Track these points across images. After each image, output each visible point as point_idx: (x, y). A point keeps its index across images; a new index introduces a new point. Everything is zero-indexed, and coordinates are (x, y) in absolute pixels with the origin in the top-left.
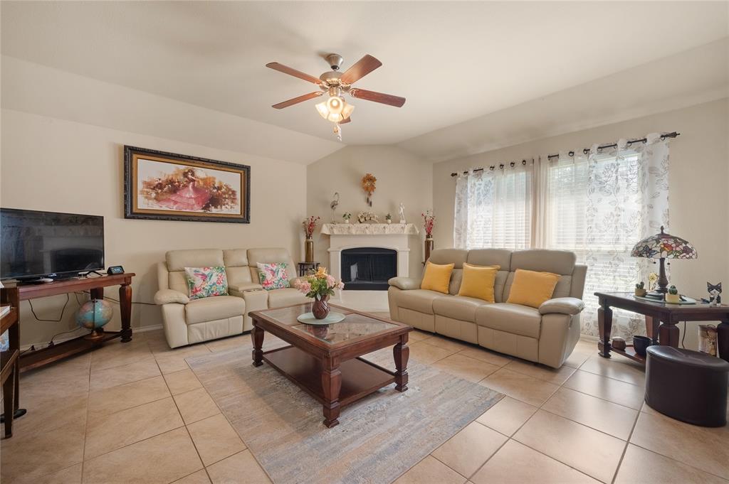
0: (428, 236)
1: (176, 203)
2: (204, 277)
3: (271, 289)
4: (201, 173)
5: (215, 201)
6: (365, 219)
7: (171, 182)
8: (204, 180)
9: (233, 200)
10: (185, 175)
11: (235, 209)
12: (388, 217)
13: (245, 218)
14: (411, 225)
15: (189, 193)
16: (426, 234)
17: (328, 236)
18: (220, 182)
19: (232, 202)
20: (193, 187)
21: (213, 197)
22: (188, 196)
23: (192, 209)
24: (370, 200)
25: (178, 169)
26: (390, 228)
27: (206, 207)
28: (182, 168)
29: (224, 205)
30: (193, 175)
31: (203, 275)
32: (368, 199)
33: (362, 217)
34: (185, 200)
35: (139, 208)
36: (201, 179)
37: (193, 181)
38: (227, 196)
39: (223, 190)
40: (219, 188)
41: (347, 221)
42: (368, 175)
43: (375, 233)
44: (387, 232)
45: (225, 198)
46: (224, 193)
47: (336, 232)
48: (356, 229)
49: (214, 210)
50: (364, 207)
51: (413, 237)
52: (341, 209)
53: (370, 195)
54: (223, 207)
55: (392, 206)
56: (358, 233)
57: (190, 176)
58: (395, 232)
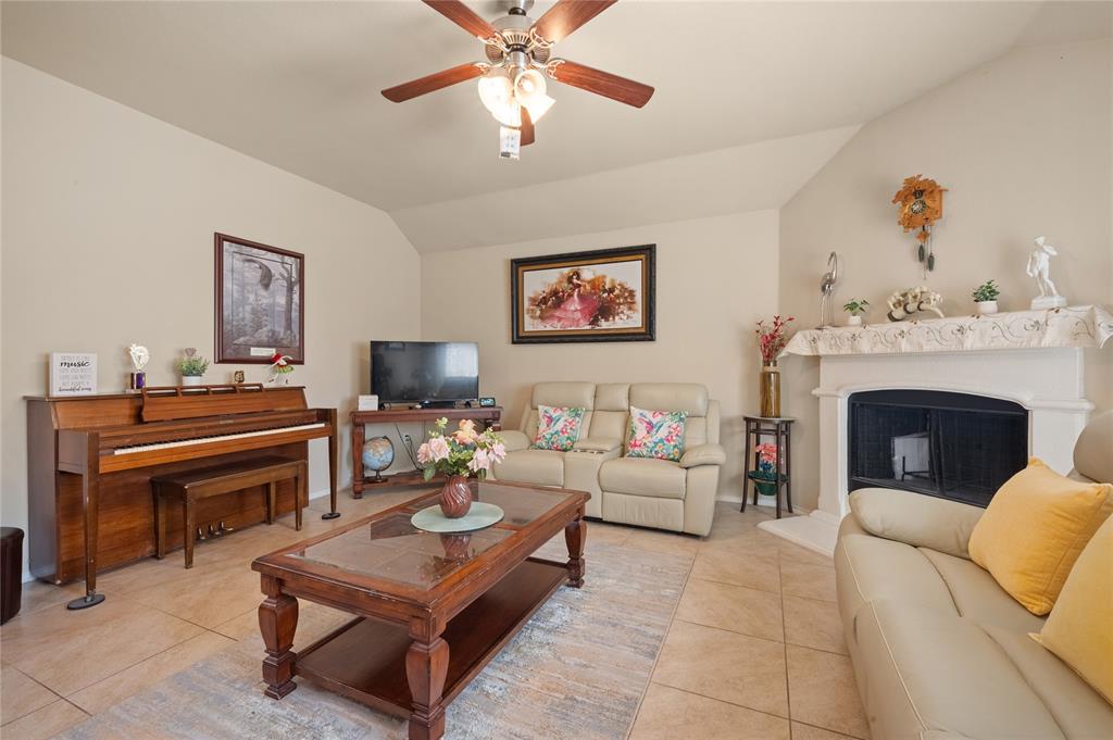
1: (560, 319)
4: (588, 272)
5: (605, 310)
7: (555, 293)
8: (592, 282)
9: (632, 303)
10: (570, 280)
11: (632, 319)
12: (987, 293)
13: (647, 334)
15: (574, 305)
17: (815, 360)
18: (613, 281)
19: (630, 309)
20: (579, 295)
21: (602, 304)
22: (573, 308)
23: (578, 326)
24: (928, 252)
25: (562, 274)
26: (987, 328)
27: (594, 322)
28: (566, 271)
29: (618, 314)
30: (578, 278)
32: (921, 251)
33: (898, 304)
34: (569, 315)
35: (526, 330)
36: (589, 282)
37: (579, 286)
38: (621, 301)
39: (617, 292)
40: (611, 291)
41: (856, 320)
42: (909, 181)
43: (927, 348)
44: (971, 342)
45: (620, 304)
46: (618, 297)
47: (823, 350)
48: (873, 337)
49: (604, 325)
50: (910, 276)
51: (1094, 352)
52: (844, 293)
53: (924, 235)
54: (617, 318)
56: (879, 349)
57: (575, 281)
58: (1002, 343)
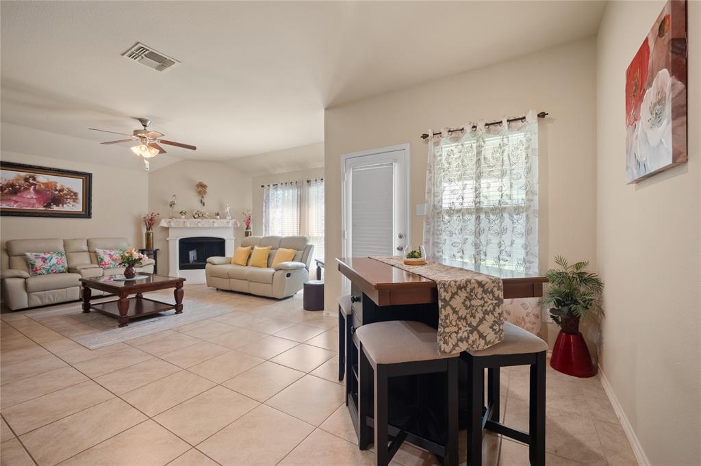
0: (247, 229)
1: (16, 202)
2: (44, 260)
3: (108, 268)
4: (42, 178)
5: (58, 200)
6: (198, 215)
7: (12, 185)
8: (46, 185)
9: (75, 200)
10: (26, 180)
11: (78, 207)
12: (218, 214)
13: (87, 213)
14: (235, 220)
15: (31, 195)
16: (246, 226)
17: (167, 229)
18: (62, 186)
19: (74, 202)
20: (35, 189)
21: (53, 198)
22: (29, 196)
23: (33, 207)
24: (203, 201)
25: (19, 175)
26: (218, 222)
27: (48, 205)
28: (23, 174)
29: (66, 203)
30: (34, 179)
31: (43, 258)
32: (201, 201)
33: (196, 214)
34: (24, 200)
36: (43, 184)
37: (35, 185)
38: (69, 197)
39: (65, 192)
40: (61, 191)
41: (183, 217)
42: (200, 183)
43: (206, 226)
44: (215, 225)
45: (67, 198)
46: (66, 195)
47: (173, 225)
48: (190, 222)
49: (55, 208)
50: (197, 206)
51: (236, 229)
52: (179, 207)
53: (203, 197)
54: (65, 205)
55: (222, 207)
56: (192, 226)
57: (31, 181)
58: (222, 225)
